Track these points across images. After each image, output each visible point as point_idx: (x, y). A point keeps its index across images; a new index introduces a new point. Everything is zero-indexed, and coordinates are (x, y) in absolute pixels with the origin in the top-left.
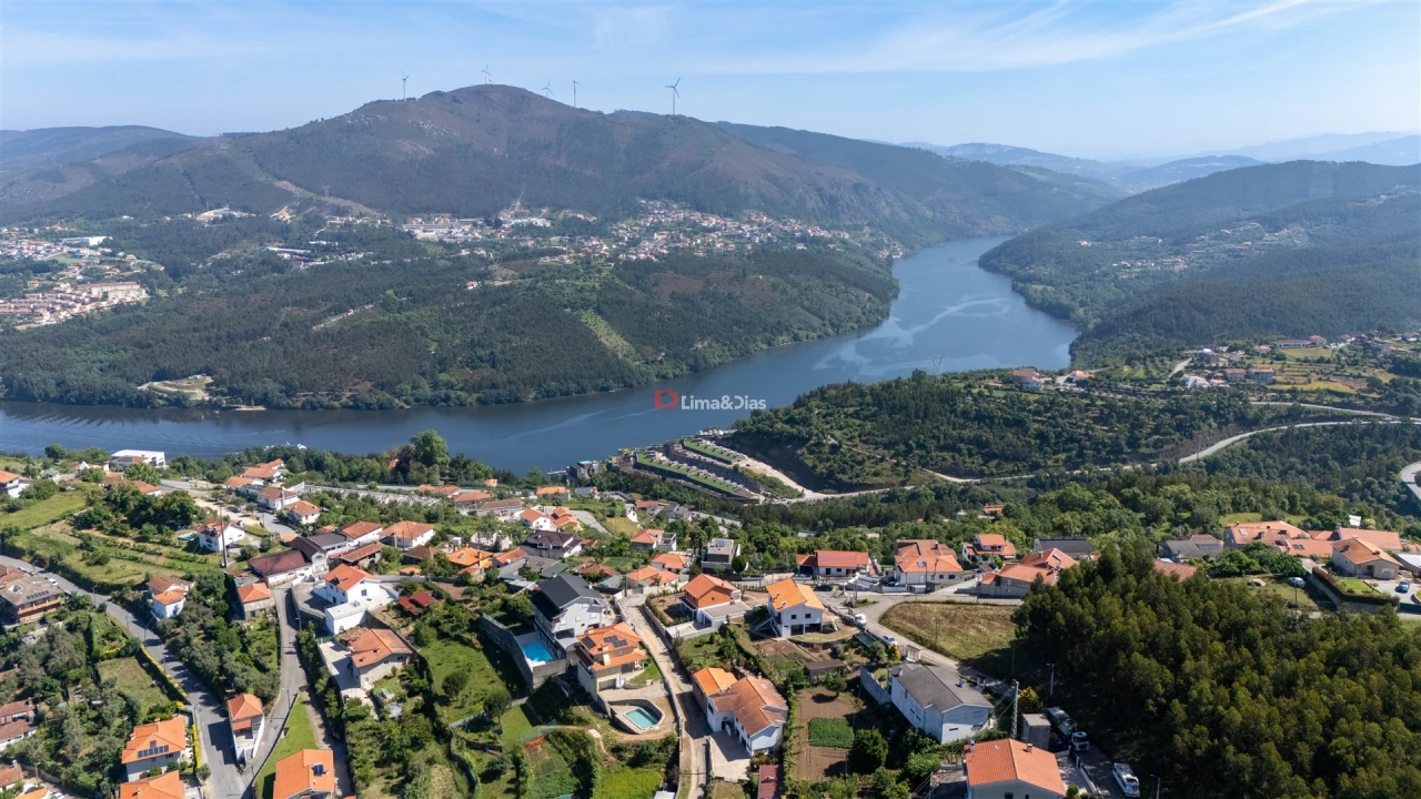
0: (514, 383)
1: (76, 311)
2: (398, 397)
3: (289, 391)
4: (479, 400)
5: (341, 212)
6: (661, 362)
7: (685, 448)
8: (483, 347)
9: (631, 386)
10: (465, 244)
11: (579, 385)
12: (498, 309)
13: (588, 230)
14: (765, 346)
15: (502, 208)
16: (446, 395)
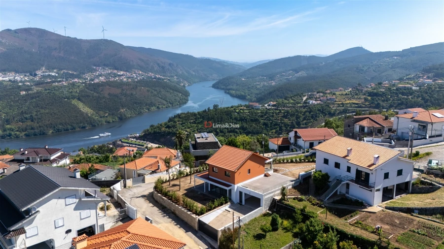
0: (42, 127)
4: (26, 135)
6: (107, 117)
7: (122, 142)
8: (27, 114)
9: (95, 126)
10: (21, 82)
11: (72, 126)
12: (34, 100)
13: (73, 76)
15: (37, 70)
16: (9, 133)
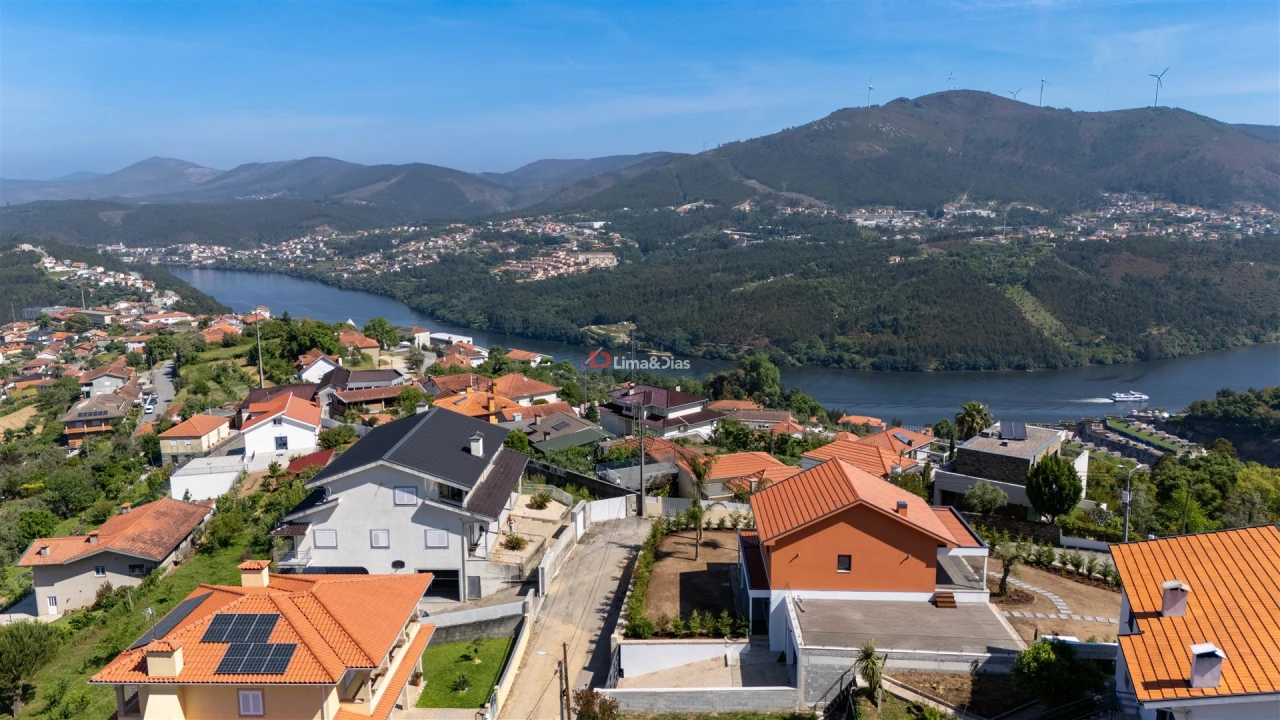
0: (914, 351)
1: (562, 271)
2: (792, 355)
3: (694, 341)
4: (874, 366)
5: (793, 204)
6: (1098, 345)
7: (1107, 428)
8: (887, 313)
9: (1055, 367)
10: (902, 231)
11: (989, 358)
12: (914, 279)
13: (1035, 220)
14: (1248, 341)
15: (947, 201)
16: (840, 357)
